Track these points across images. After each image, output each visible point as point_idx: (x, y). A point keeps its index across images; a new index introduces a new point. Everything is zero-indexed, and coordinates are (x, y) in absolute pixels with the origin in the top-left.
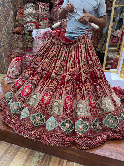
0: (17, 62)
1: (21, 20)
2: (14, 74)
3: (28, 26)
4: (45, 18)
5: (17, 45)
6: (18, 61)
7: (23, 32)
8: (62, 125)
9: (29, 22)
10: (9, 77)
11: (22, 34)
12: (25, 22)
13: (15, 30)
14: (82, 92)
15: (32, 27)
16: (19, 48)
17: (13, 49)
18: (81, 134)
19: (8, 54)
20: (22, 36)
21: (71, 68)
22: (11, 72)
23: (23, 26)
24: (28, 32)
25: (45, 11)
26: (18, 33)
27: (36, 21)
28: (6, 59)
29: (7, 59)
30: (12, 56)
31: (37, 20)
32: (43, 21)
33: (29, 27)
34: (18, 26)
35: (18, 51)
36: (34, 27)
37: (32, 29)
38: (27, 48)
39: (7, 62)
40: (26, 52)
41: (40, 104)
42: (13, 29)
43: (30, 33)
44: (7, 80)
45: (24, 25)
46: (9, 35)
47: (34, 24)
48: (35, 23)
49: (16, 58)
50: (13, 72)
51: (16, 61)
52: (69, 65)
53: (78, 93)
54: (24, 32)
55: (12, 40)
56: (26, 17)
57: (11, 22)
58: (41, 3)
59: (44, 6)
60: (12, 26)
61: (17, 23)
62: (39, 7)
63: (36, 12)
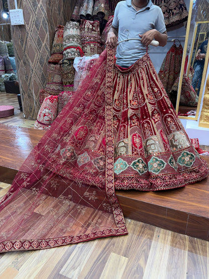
1: (60, 46)
2: (46, 118)
3: (68, 53)
4: (93, 42)
5: (52, 79)
7: (62, 60)
8: (133, 165)
9: (69, 47)
10: (39, 122)
12: (65, 47)
13: (51, 59)
15: (74, 54)
16: (56, 83)
17: (47, 85)
18: (157, 173)
19: (39, 92)
20: (60, 67)
21: (133, 100)
22: (42, 115)
23: (62, 53)
24: (69, 60)
25: (93, 32)
26: (55, 63)
27: (81, 46)
29: (38, 99)
30: (45, 95)
31: (82, 44)
32: (90, 45)
33: (70, 54)
34: (55, 53)
35: (53, 87)
36: (76, 54)
37: (73, 56)
38: (67, 83)
39: (38, 104)
40: (65, 89)
42: (48, 58)
43: (71, 62)
45: (63, 51)
46: (42, 66)
47: (77, 50)
48: (78, 48)
49: (49, 96)
50: (44, 115)
51: (50, 99)
52: (130, 97)
53: (147, 129)
55: (46, 72)
56: (67, 41)
57: (47, 48)
58: (87, 21)
59: (93, 26)
60: (48, 54)
61: (54, 49)
62: (86, 27)
63: (81, 34)
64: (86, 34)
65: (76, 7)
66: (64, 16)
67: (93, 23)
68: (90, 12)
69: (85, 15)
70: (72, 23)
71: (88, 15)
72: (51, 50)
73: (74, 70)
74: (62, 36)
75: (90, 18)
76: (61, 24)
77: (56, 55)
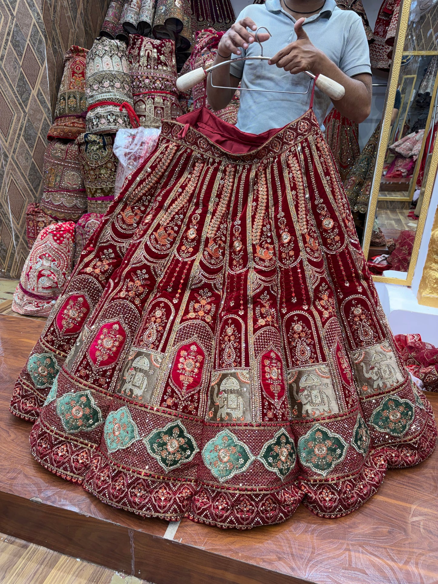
0: (58, 239)
1: (78, 97)
2: (45, 282)
3: (99, 117)
4: (162, 91)
5: (58, 179)
6: (61, 236)
7: (83, 135)
8: (266, 457)
9: (103, 103)
10: (25, 292)
11: (80, 145)
12: (91, 101)
13: (55, 129)
14: (311, 333)
15: (115, 120)
16: (68, 191)
17: (44, 195)
18: (324, 474)
19: (25, 211)
20: (80, 151)
21: (261, 245)
22: (33, 275)
23: (82, 116)
24: (101, 135)
25: (160, 67)
26: (66, 140)
27: (130, 101)
28: (19, 227)
29: (22, 227)
30: (40, 219)
31: (134, 95)
32: (153, 99)
33: (103, 121)
34: (66, 116)
35: (61, 199)
36: (120, 121)
37: (112, 126)
38: (96, 192)
39: (21, 239)
40: (92, 205)
41: (169, 390)
42: (46, 126)
43: (107, 140)
44: (18, 301)
45: (87, 112)
46: (31, 146)
47: (121, 110)
48: (124, 105)
49: (52, 227)
50: (40, 275)
51: (55, 235)
52: (253, 236)
53: (300, 338)
54: (86, 136)
55: (41, 162)
56: (95, 87)
57: (43, 102)
58: (146, 40)
59: (159, 51)
60: (45, 115)
61: (61, 105)
62: (142, 54)
63: (131, 69)
64: (143, 71)
65: (113, 4)
66: (85, 24)
67: (160, 45)
68: (146, 17)
69: (135, 23)
70: (107, 41)
71: (143, 25)
72: (54, 106)
73: (115, 160)
74: (83, 74)
75: (146, 31)
76: (78, 43)
77: (68, 122)
